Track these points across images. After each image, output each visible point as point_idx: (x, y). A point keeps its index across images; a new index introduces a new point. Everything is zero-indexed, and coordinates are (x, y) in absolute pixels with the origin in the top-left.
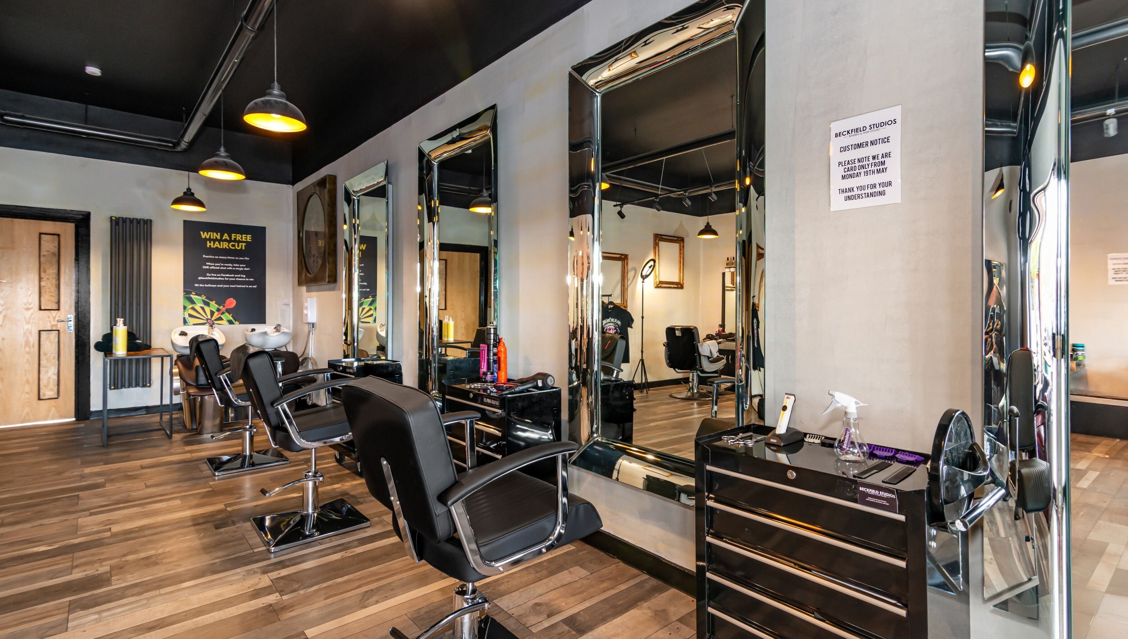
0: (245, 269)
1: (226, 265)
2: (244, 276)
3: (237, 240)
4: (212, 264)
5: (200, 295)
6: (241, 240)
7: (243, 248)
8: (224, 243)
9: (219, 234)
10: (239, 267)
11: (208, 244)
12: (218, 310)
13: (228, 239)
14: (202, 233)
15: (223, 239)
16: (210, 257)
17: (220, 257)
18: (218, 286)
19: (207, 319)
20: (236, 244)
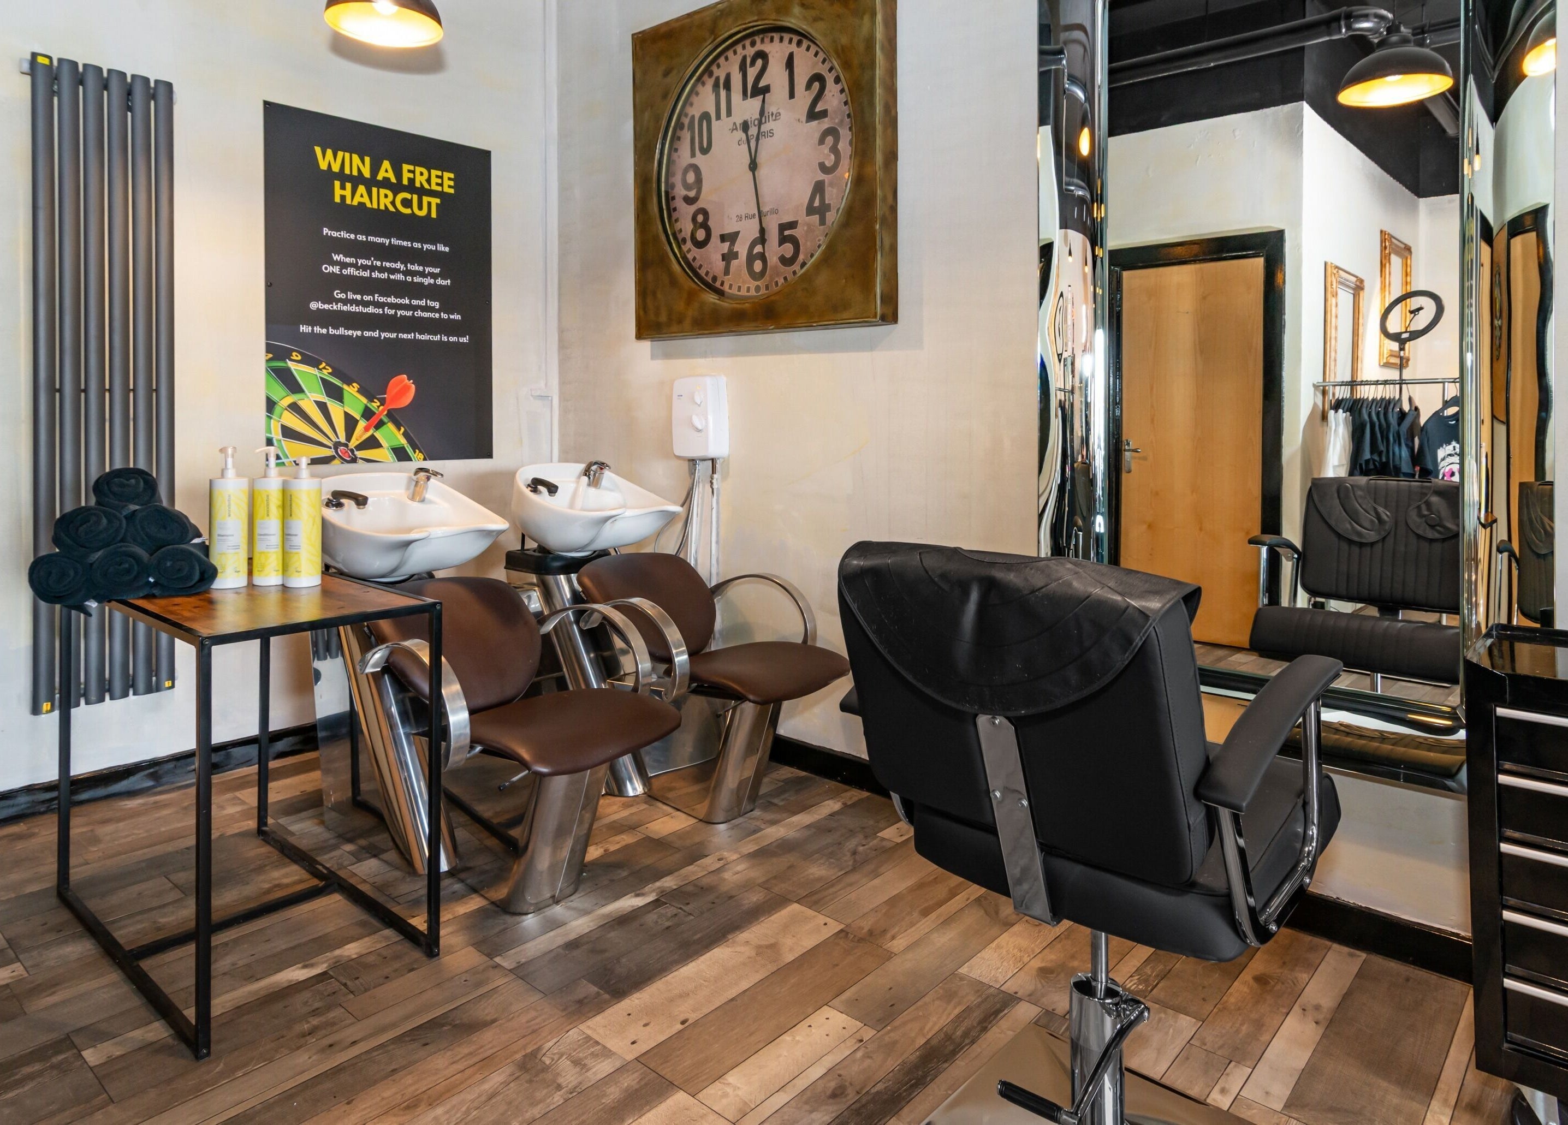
0: (440, 281)
1: (388, 265)
2: (437, 305)
3: (418, 185)
4: (348, 260)
5: (314, 363)
6: (426, 186)
7: (434, 215)
8: (383, 191)
9: (367, 159)
10: (423, 274)
11: (338, 192)
12: (368, 413)
13: (393, 180)
14: (318, 150)
15: (380, 177)
16: (344, 234)
17: (371, 238)
18: (367, 334)
19: (337, 445)
20: (415, 197)
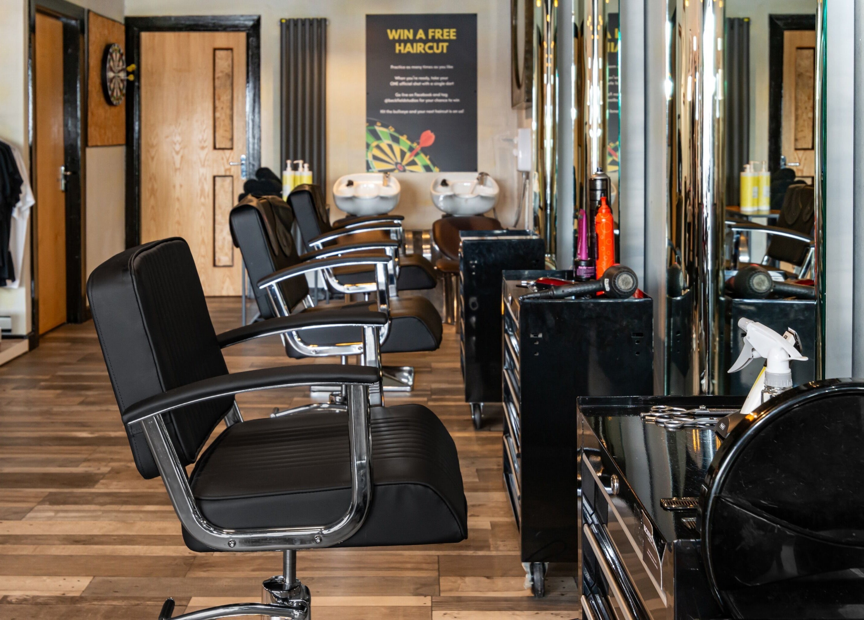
0: (448, 84)
1: (421, 78)
2: (446, 95)
3: (437, 38)
4: (402, 79)
5: (387, 127)
6: (441, 38)
7: (445, 51)
8: (419, 44)
9: (411, 31)
10: (439, 81)
11: (397, 48)
12: (411, 149)
13: (424, 38)
15: (418, 37)
16: (400, 67)
17: (413, 67)
19: (397, 164)
20: (435, 44)
